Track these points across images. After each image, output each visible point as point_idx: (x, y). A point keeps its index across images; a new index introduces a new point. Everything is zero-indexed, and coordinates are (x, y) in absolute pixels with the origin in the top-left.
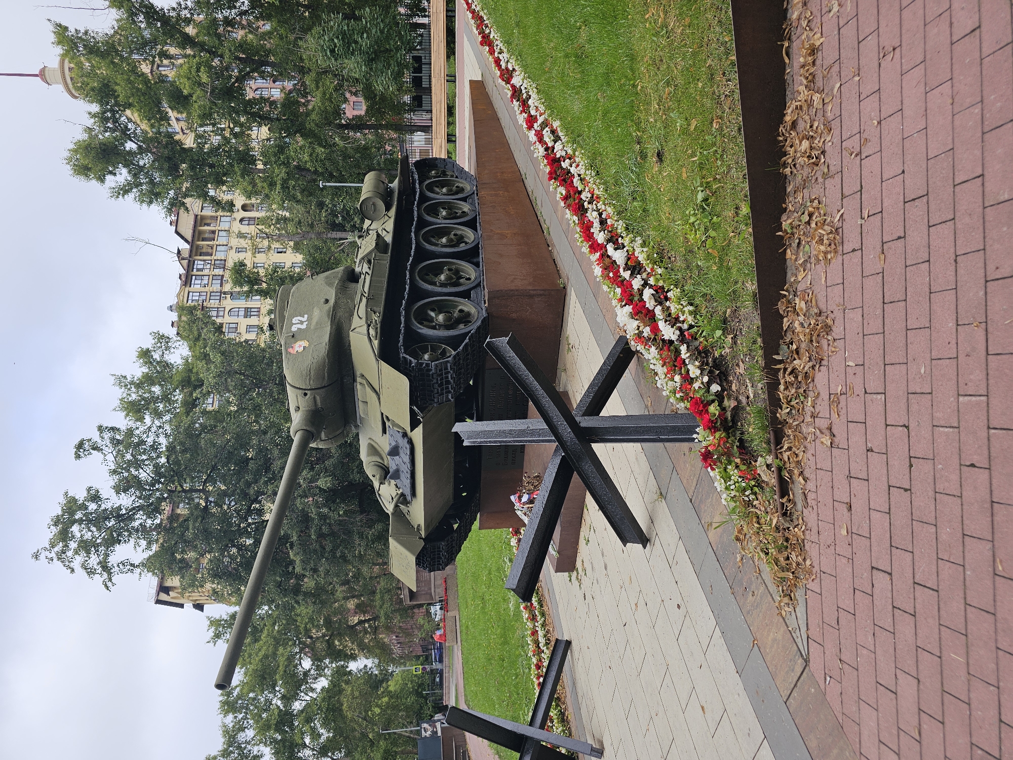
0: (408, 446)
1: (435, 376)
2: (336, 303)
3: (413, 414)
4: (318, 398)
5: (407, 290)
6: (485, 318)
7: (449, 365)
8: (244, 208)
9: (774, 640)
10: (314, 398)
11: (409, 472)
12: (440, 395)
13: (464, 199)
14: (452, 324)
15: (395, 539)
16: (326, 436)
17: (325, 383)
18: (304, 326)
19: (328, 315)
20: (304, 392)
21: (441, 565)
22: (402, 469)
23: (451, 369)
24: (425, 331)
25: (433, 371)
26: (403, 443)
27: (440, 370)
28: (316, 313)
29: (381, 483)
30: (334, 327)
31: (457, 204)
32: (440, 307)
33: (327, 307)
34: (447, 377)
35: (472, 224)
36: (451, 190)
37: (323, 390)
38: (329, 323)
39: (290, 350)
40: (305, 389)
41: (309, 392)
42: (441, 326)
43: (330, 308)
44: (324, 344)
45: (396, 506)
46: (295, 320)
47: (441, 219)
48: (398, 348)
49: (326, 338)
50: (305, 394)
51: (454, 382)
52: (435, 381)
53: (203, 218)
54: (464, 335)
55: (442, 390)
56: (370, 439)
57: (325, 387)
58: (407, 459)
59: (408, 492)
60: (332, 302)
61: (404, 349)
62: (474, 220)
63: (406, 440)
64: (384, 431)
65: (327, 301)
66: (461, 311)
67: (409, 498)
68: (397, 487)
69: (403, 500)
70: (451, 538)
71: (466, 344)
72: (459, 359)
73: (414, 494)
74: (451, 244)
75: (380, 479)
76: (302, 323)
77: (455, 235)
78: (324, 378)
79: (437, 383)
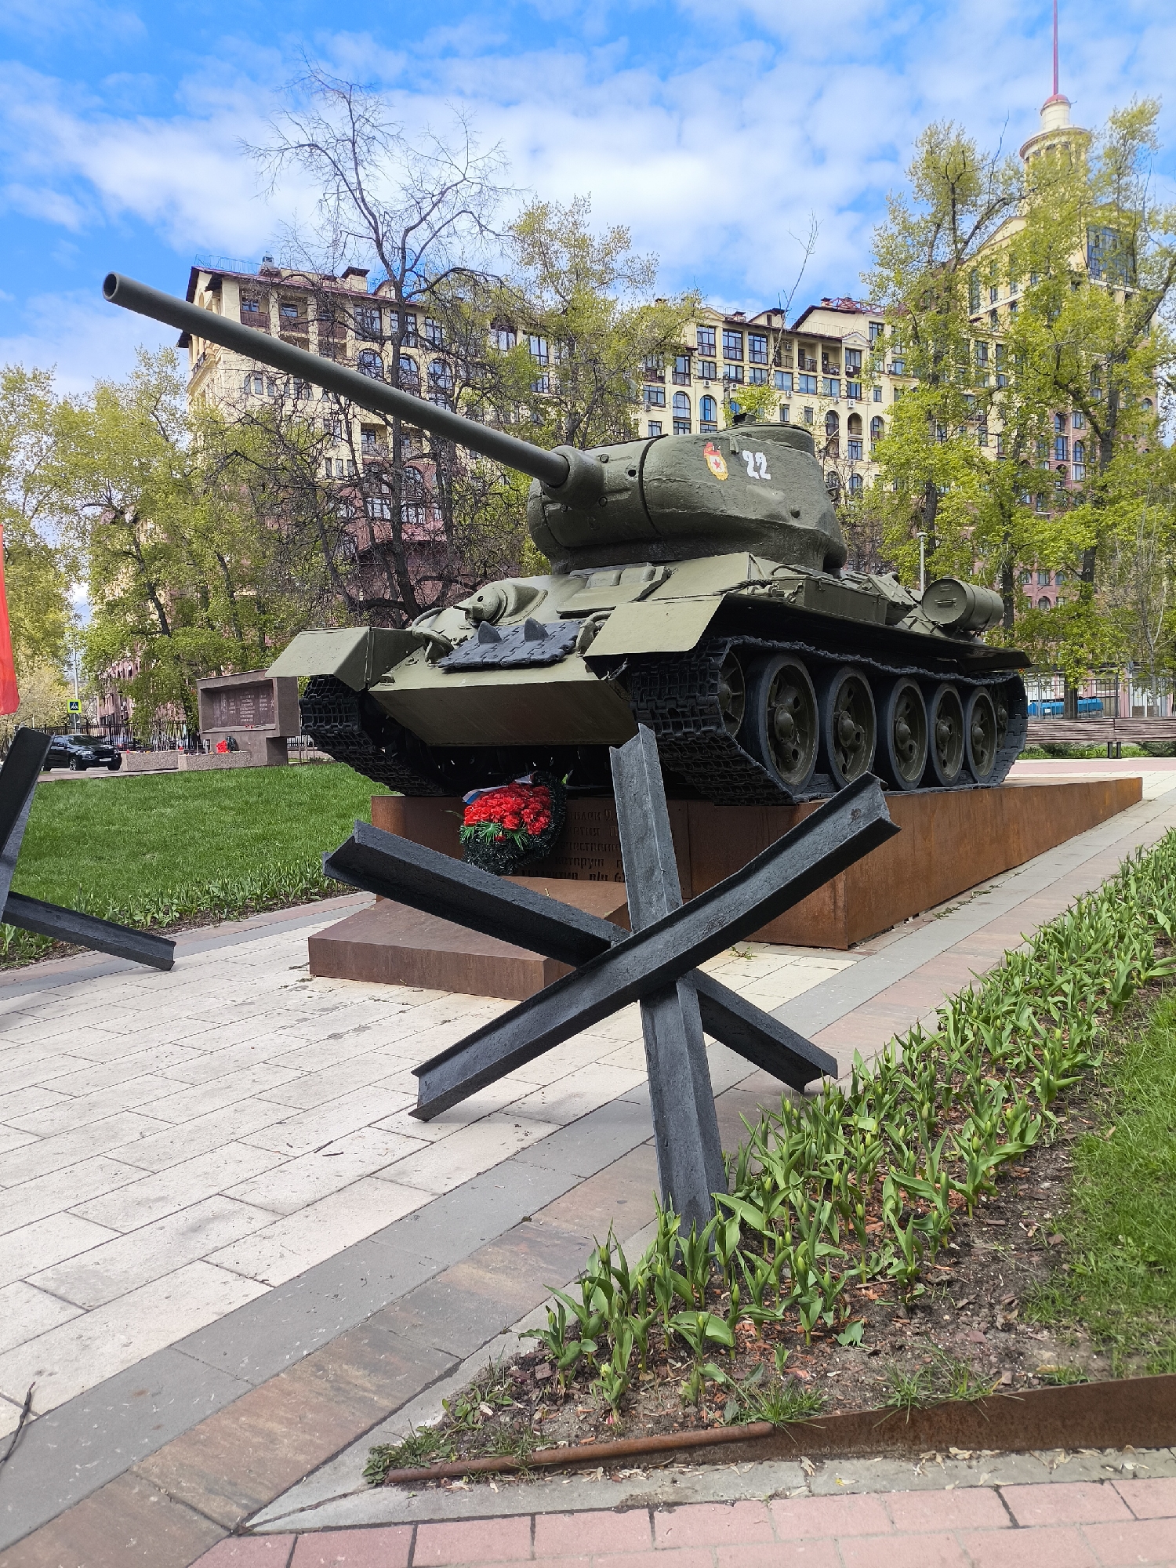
0: (546, 656)
1: (692, 701)
2: (792, 530)
3: (614, 660)
4: (625, 496)
5: (832, 656)
6: (790, 797)
7: (713, 728)
8: (854, 419)
9: (272, 1438)
10: (627, 490)
11: (496, 660)
12: (652, 712)
13: (966, 766)
14: (775, 736)
15: (365, 636)
16: (551, 513)
17: (654, 510)
18: (751, 472)
19: (771, 516)
20: (637, 470)
21: (314, 725)
22: (500, 647)
23: (705, 732)
24: (766, 684)
25: (702, 699)
26: (551, 649)
27: (702, 712)
28: (774, 495)
29: (467, 611)
30: (753, 526)
31: (959, 752)
32: (802, 715)
33: (785, 513)
34: (687, 725)
35: (930, 779)
36: (977, 742)
37: (640, 506)
38: (759, 517)
39: (711, 447)
40: (641, 472)
41: (635, 479)
42: (772, 714)
43: (785, 520)
44: (724, 508)
45: (427, 639)
46: (761, 457)
47: (936, 724)
48: (740, 634)
49: (734, 511)
50: (632, 473)
51: (677, 739)
52: (681, 702)
53: (836, 350)
54: (760, 758)
55: (663, 716)
56: (546, 593)
57: (646, 507)
58: (521, 654)
59: (457, 657)
60: (795, 523)
61: (738, 645)
62: (936, 782)
63: (558, 651)
64: (565, 615)
65: (796, 515)
66: (795, 754)
67: (445, 661)
68: (462, 641)
69: (440, 649)
70: (366, 743)
71: (747, 761)
72: (721, 748)
73: (451, 670)
74: (899, 739)
75: (475, 609)
76: (757, 469)
77: (911, 747)
78: (662, 506)
79: (678, 706)
